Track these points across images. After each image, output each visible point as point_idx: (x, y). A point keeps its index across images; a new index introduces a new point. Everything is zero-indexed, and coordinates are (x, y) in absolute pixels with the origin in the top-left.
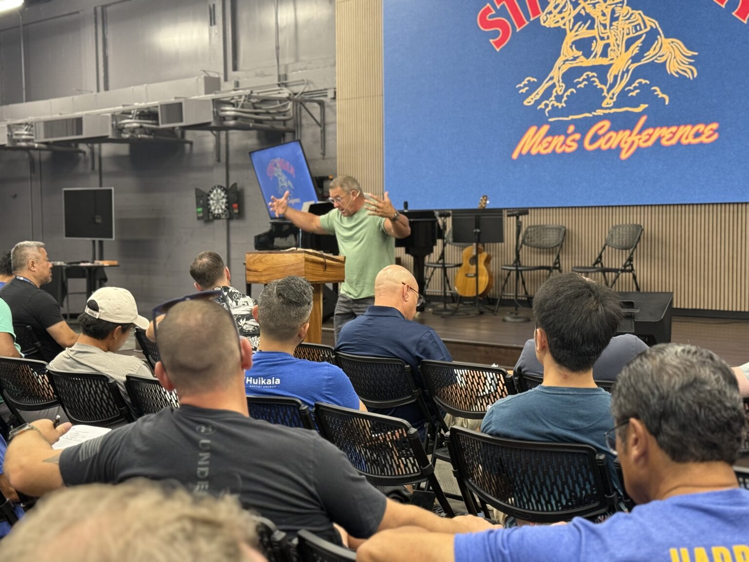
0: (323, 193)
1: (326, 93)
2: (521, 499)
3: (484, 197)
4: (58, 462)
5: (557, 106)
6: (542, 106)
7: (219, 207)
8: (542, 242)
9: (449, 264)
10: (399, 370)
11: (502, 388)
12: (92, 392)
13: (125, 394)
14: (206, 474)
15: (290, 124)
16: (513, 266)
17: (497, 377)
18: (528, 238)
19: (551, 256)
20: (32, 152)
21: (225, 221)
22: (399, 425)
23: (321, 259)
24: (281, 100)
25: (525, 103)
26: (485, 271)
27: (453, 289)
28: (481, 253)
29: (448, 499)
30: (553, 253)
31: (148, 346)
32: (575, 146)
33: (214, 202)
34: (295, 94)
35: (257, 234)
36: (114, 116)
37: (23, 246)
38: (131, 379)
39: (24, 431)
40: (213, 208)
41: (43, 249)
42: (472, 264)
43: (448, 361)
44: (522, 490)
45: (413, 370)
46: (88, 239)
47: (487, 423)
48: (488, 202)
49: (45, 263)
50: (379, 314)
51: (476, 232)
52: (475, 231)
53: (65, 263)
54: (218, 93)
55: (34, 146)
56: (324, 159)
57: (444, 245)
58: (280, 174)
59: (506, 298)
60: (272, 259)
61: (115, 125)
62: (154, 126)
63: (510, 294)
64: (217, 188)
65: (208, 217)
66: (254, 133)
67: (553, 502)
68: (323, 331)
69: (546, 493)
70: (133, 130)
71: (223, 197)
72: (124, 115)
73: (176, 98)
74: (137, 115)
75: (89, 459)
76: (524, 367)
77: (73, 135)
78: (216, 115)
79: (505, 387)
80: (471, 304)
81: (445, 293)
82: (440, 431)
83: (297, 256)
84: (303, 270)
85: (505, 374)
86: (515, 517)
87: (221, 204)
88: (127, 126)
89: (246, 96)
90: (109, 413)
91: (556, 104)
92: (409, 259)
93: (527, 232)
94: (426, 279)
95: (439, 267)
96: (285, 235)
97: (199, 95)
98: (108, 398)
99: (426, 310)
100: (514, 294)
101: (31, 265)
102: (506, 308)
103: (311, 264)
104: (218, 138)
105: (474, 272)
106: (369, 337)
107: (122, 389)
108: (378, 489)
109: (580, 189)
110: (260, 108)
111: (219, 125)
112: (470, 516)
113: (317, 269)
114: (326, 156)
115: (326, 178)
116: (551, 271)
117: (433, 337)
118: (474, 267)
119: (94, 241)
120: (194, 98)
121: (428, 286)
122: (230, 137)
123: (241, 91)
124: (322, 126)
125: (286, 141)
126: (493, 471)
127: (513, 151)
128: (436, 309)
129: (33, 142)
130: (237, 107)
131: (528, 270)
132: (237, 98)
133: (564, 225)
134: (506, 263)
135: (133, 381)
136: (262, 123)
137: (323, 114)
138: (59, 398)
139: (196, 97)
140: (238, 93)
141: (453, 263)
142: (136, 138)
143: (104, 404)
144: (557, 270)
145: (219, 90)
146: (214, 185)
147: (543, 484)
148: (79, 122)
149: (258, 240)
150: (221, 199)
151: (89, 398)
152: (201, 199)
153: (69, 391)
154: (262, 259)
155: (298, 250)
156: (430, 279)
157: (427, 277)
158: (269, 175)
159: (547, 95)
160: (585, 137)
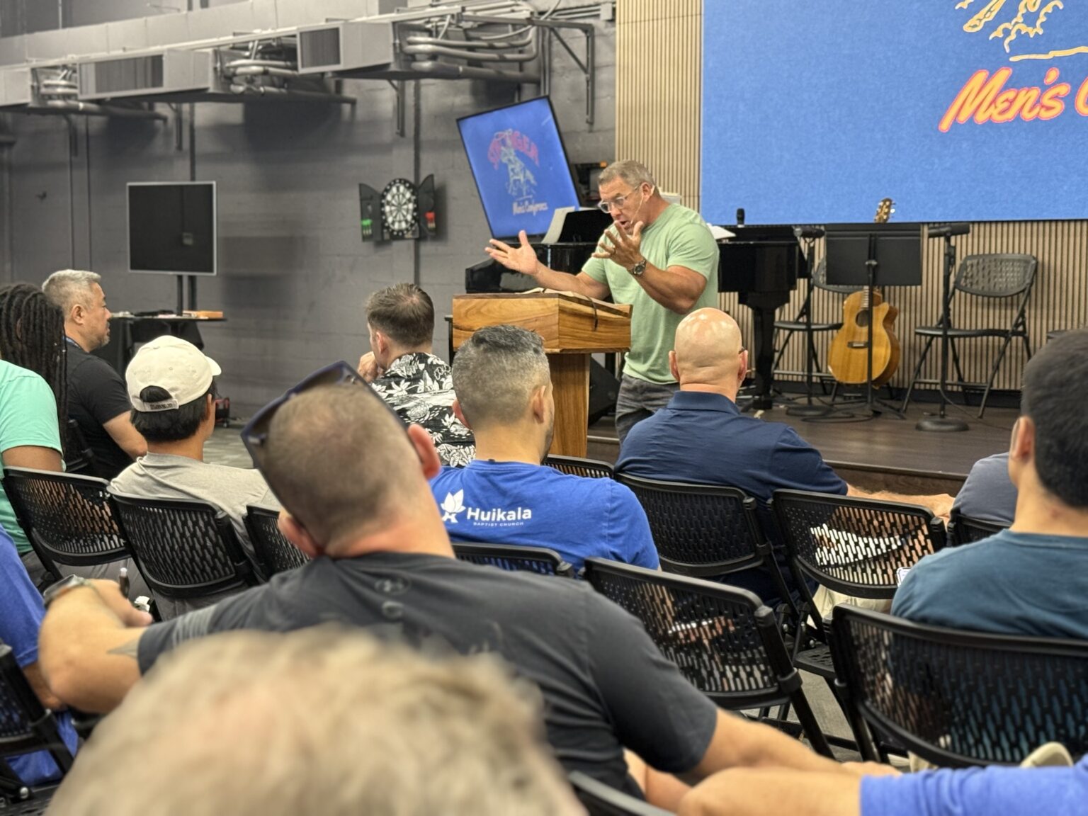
0: (588, 194)
1: (598, 10)
2: (963, 738)
3: (885, 201)
4: (135, 654)
5: (1027, 33)
6: (999, 33)
7: (402, 218)
8: (992, 285)
9: (817, 324)
10: (732, 507)
11: (923, 544)
12: (188, 534)
13: (243, 537)
15: (531, 68)
16: (937, 328)
17: (913, 523)
18: (966, 278)
19: (1009, 312)
20: (73, 117)
21: (412, 243)
22: (739, 601)
23: (589, 310)
24: (516, 24)
25: (966, 28)
26: (886, 338)
27: (824, 370)
28: (878, 304)
30: (1012, 305)
32: (1059, 107)
33: (393, 208)
34: (542, 13)
35: (470, 266)
36: (217, 53)
37: (64, 278)
38: (256, 513)
39: (69, 590)
40: (390, 220)
41: (97, 286)
42: (861, 325)
44: (965, 722)
46: (171, 273)
48: (892, 211)
49: (100, 311)
50: (694, 406)
51: (870, 265)
52: (867, 263)
53: (132, 314)
54: (403, 11)
55: (78, 107)
56: (591, 131)
57: (810, 289)
58: (512, 158)
59: (922, 386)
60: (500, 307)
61: (219, 69)
62: (288, 72)
63: (932, 380)
64: (398, 185)
65: (381, 235)
66: (465, 84)
68: (590, 441)
69: (1011, 728)
70: (250, 79)
71: (409, 200)
72: (236, 52)
73: (327, 20)
74: (258, 52)
77: (146, 86)
78: (398, 51)
79: (929, 541)
80: (856, 397)
81: (810, 377)
82: (805, 620)
83: (545, 303)
84: (555, 328)
85: (929, 517)
87: (405, 213)
88: (240, 70)
89: (453, 16)
90: (215, 572)
91: (1025, 29)
92: (746, 312)
93: (964, 266)
94: (775, 351)
95: (799, 330)
97: (368, 16)
98: (215, 545)
99: (774, 408)
100: (939, 381)
101: (75, 313)
102: (922, 406)
103: (571, 319)
104: (401, 92)
105: (864, 338)
107: (240, 529)
109: (1065, 188)
110: (478, 39)
111: (404, 70)
113: (581, 326)
114: (597, 126)
115: (597, 167)
116: (1008, 340)
118: (865, 329)
119: (180, 278)
120: (359, 20)
121: (777, 365)
122: (424, 90)
123: (444, 8)
124: (590, 70)
125: (524, 98)
126: (912, 686)
127: (940, 119)
128: (793, 406)
129: (77, 100)
130: (437, 36)
131: (965, 336)
132: (437, 19)
133: (1034, 254)
134: (923, 324)
135: (258, 515)
136: (480, 66)
137: (591, 49)
138: (128, 544)
139: (364, 19)
140: (438, 11)
141: (825, 322)
142: (255, 92)
143: (208, 556)
144: (1020, 338)
145: (406, 5)
146: (393, 179)
147: (1006, 711)
148: (156, 62)
149: (472, 276)
150: (405, 204)
151: (181, 545)
152: (369, 204)
153: (147, 533)
154: (482, 307)
155: (546, 292)
156: (782, 353)
157: (777, 348)
158: (492, 159)
159: (1007, 13)
160: (1077, 92)
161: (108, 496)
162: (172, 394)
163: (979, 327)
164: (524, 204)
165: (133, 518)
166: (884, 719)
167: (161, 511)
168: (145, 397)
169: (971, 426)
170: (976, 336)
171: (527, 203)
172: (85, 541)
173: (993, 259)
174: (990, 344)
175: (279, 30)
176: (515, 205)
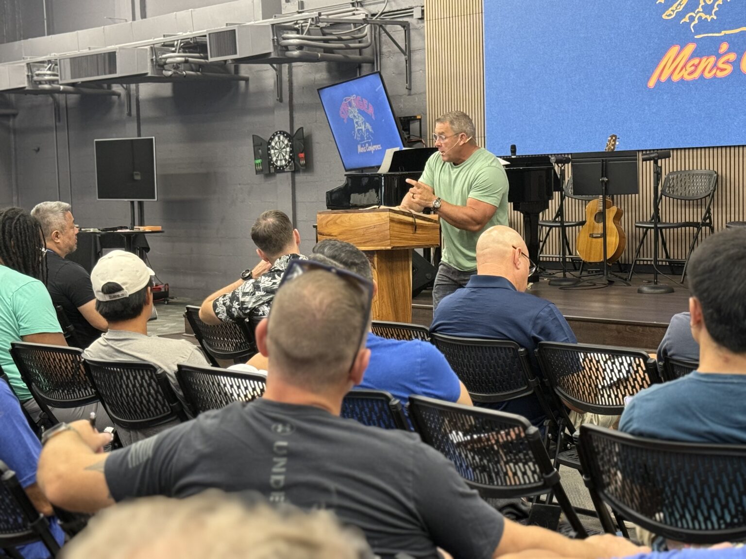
0: (409, 137)
1: (412, 12)
2: (672, 514)
3: (612, 137)
4: (102, 469)
5: (706, 19)
6: (686, 19)
7: (282, 158)
8: (687, 192)
9: (568, 222)
10: (511, 354)
11: (642, 376)
12: (137, 385)
13: (176, 386)
14: (282, 484)
15: (367, 53)
16: (651, 223)
17: (635, 362)
18: (669, 187)
19: (699, 210)
20: (57, 95)
21: (289, 174)
22: (515, 423)
23: (410, 219)
24: (356, 23)
25: (664, 17)
26: (616, 230)
27: (574, 254)
28: (609, 207)
29: (578, 515)
30: (701, 205)
31: (201, 329)
32: (729, 69)
33: (276, 151)
34: (373, 15)
35: (330, 189)
36: (153, 49)
38: (184, 369)
39: (60, 433)
40: (274, 159)
42: (598, 222)
43: (573, 343)
44: (673, 504)
45: (528, 355)
46: (126, 200)
47: (627, 419)
48: (618, 143)
50: (484, 285)
51: (603, 181)
52: (601, 180)
53: (99, 230)
54: (279, 17)
55: (60, 88)
56: (409, 95)
57: (562, 198)
58: (356, 114)
59: (642, 263)
61: (154, 60)
62: (202, 60)
63: (647, 258)
64: (279, 135)
65: (269, 170)
66: (323, 65)
67: (714, 519)
68: (413, 307)
69: (704, 507)
70: (176, 66)
71: (287, 145)
72: (165, 48)
73: (227, 25)
74: (181, 48)
75: (140, 464)
76: (670, 350)
77: (105, 74)
78: (276, 44)
79: (646, 374)
80: (597, 271)
81: (564, 259)
82: (563, 430)
83: (380, 216)
84: (388, 232)
85: (646, 359)
86: (665, 537)
87: (284, 154)
88: (169, 60)
89: (313, 19)
90: (157, 410)
91: (704, 16)
92: (519, 216)
93: (668, 179)
94: (540, 241)
95: (556, 227)
96: (363, 190)
97: (255, 21)
98: (157, 392)
99: (540, 281)
100: (652, 259)
101: (54, 237)
102: (643, 276)
103: (398, 225)
104: (279, 73)
105: (601, 231)
106: (471, 314)
107: (173, 381)
108: (489, 503)
109: (736, 124)
110: (331, 34)
111: (281, 57)
112: (608, 536)
113: (406, 231)
114: (413, 91)
115: (414, 119)
116: (699, 229)
117: (554, 313)
118: (601, 225)
119: (132, 203)
120: (249, 24)
121: (542, 251)
122: (294, 70)
123: (307, 14)
124: (407, 54)
125: (363, 74)
126: (635, 480)
127: (649, 78)
128: (553, 278)
129: (58, 84)
130: (302, 34)
131: (670, 228)
132: (302, 22)
133: (716, 170)
134: (641, 220)
135: (185, 371)
136: (333, 53)
137: (408, 38)
138: (97, 393)
139: (252, 23)
140: (302, 16)
141: (574, 220)
142: (180, 75)
143: (152, 400)
144: (708, 228)
145: (281, 13)
146: (276, 131)
147: (701, 495)
148: (111, 57)
149: (331, 197)
150: (284, 148)
151: (133, 393)
152: (259, 149)
153: (110, 385)
154: (337, 220)
155: (380, 208)
156: (545, 242)
157: (541, 239)
158: (342, 116)
159: (692, 5)
160: (741, 58)
161: (83, 360)
162: (124, 287)
163: (679, 221)
164: (365, 146)
165: (100, 375)
166: (617, 502)
167: (118, 370)
168: (105, 290)
169: (675, 289)
170: (677, 227)
171: (367, 145)
172: (68, 391)
173: (687, 174)
174: (687, 232)
175: (194, 33)
176: (359, 147)
